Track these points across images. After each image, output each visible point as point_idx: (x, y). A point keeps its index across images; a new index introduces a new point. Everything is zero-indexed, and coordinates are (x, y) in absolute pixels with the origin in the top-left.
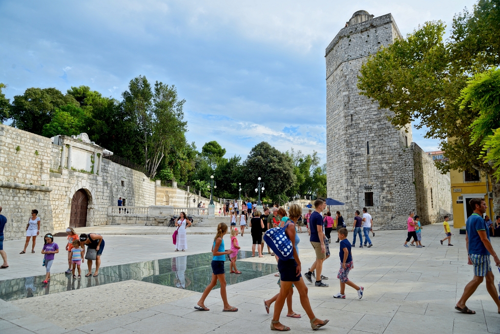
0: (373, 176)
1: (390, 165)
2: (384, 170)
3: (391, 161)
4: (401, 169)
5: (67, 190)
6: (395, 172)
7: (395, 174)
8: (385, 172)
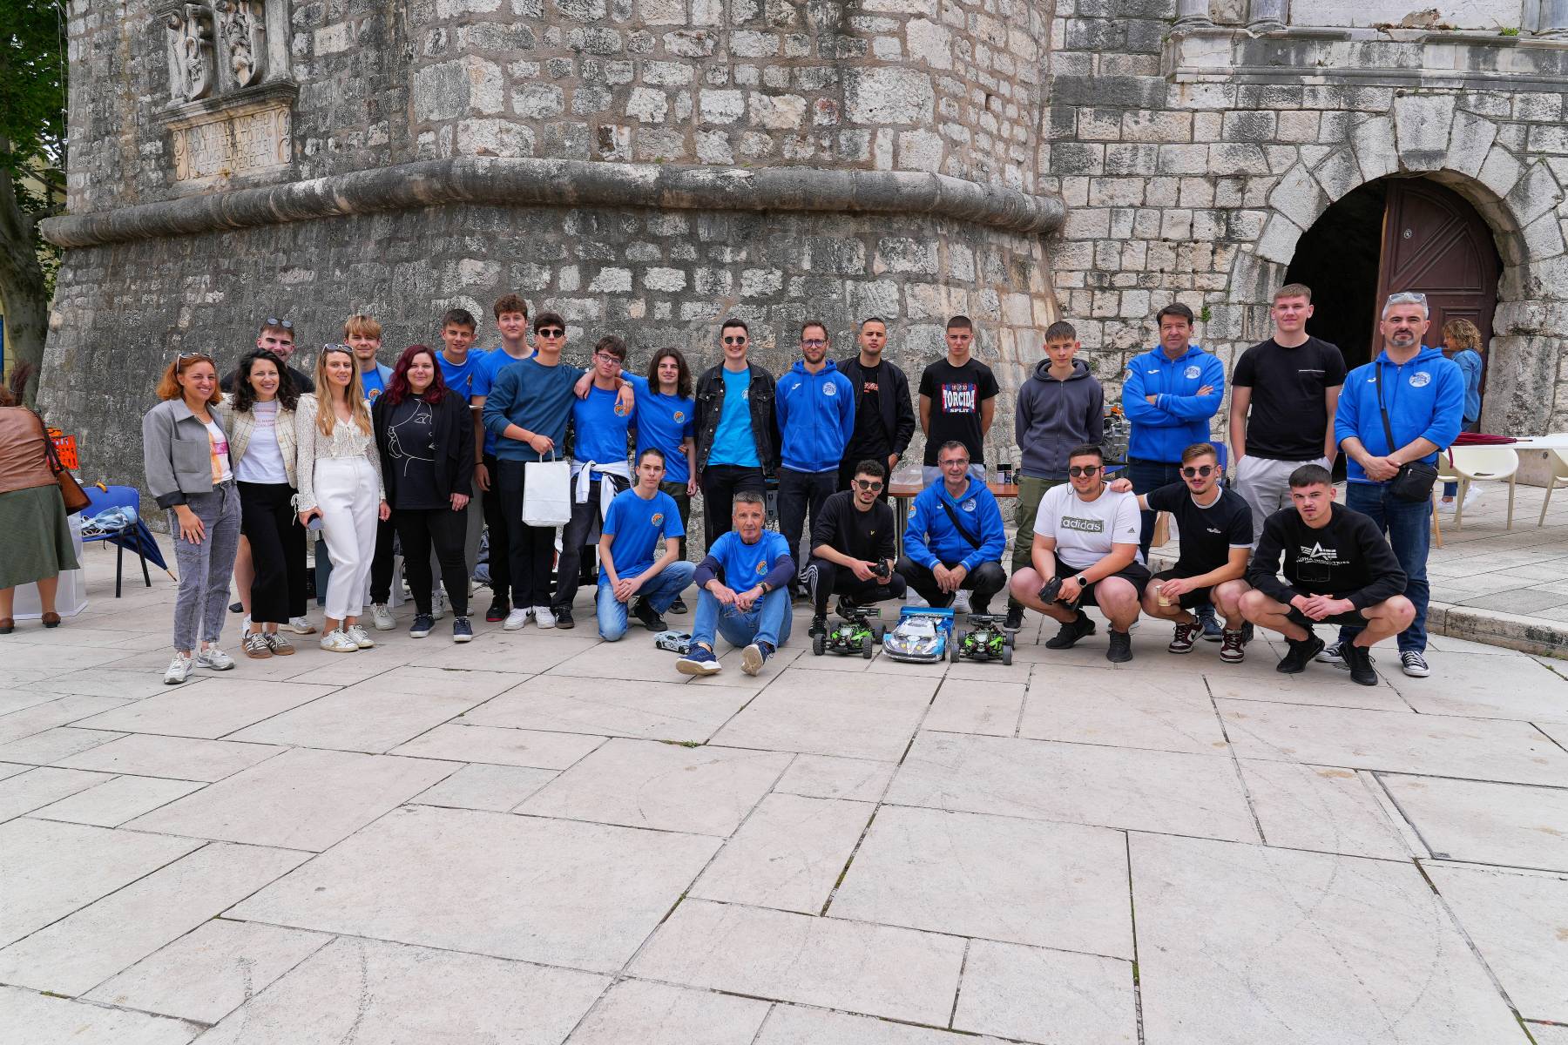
5: (1227, 195)
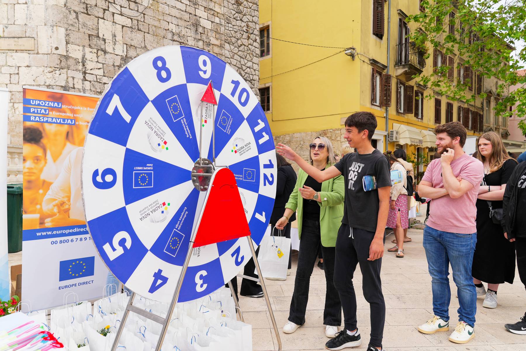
0: (170, 36)
1: (217, 20)
2: (200, 30)
3: (217, 9)
4: (239, 42)
6: (227, 46)
7: (228, 54)
8: (204, 37)
